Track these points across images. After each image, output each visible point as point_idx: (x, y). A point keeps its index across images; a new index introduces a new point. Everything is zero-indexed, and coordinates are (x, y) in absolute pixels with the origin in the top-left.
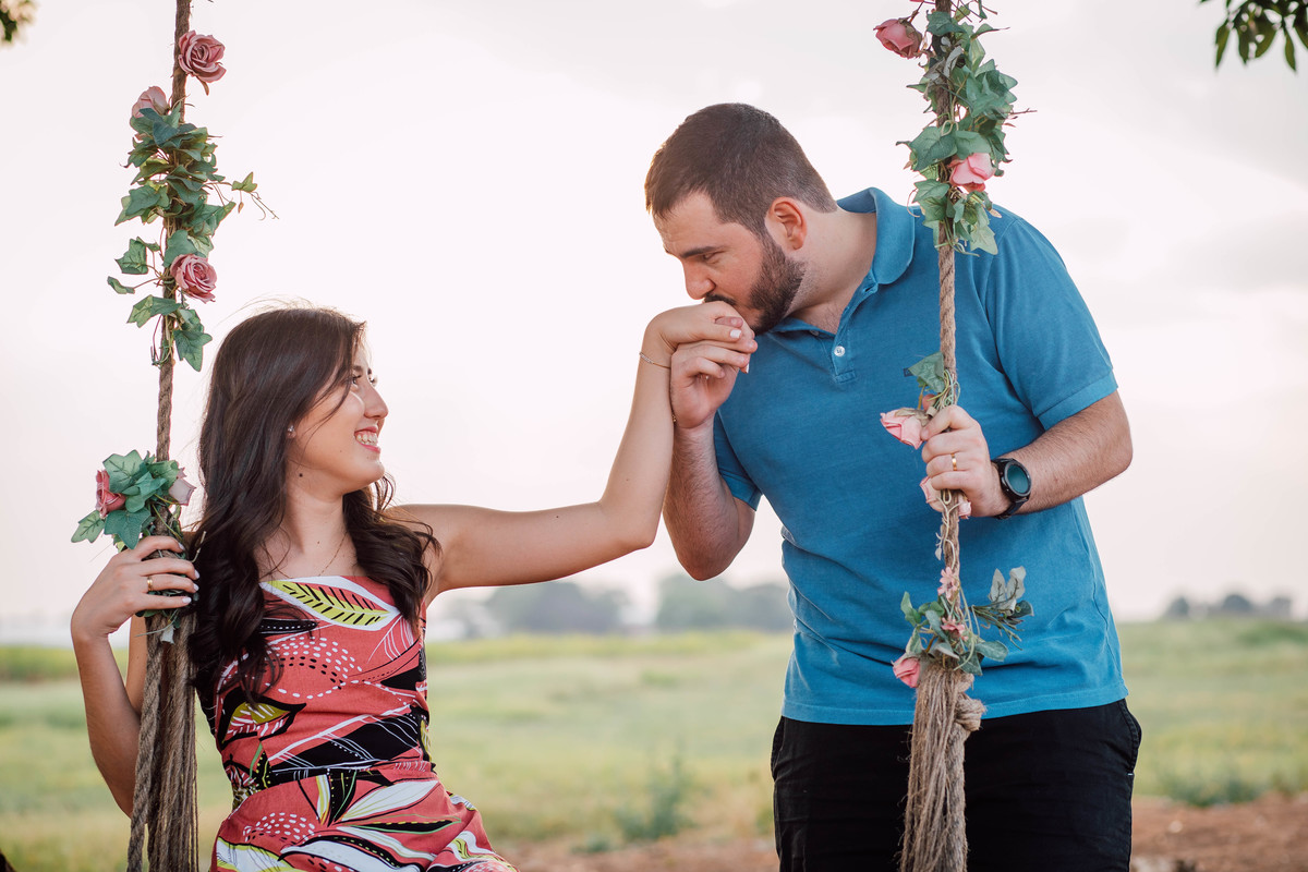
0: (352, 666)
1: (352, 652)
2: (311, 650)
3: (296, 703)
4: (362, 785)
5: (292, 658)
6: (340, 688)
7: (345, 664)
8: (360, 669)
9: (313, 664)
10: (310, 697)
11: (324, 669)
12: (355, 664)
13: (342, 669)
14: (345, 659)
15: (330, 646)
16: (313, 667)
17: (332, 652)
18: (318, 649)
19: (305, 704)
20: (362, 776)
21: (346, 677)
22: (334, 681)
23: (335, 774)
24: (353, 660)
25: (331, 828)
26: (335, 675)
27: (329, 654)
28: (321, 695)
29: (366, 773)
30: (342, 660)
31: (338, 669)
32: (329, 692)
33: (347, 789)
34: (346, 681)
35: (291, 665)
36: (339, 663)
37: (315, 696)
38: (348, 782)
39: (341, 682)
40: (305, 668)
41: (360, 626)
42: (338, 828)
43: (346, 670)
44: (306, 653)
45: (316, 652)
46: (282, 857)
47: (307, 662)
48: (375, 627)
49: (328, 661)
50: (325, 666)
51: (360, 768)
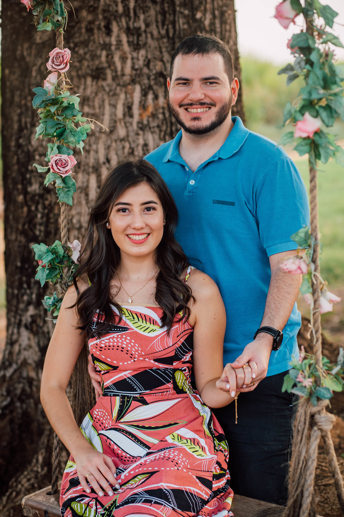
0: (140, 352)
1: (140, 346)
2: (122, 343)
3: (115, 365)
4: (134, 403)
5: (114, 346)
6: (134, 361)
7: (137, 351)
8: (143, 353)
9: (122, 349)
10: (121, 364)
11: (127, 352)
12: (141, 351)
13: (135, 353)
14: (137, 348)
15: (131, 342)
16: (122, 351)
17: (131, 345)
18: (125, 343)
19: (118, 367)
20: (135, 399)
21: (137, 356)
22: (131, 357)
23: (123, 397)
24: (140, 349)
25: (117, 424)
26: (132, 355)
27: (130, 346)
28: (126, 363)
29: (137, 398)
30: (135, 349)
31: (134, 353)
32: (130, 362)
33: (127, 405)
34: (137, 358)
35: (113, 349)
36: (134, 350)
37: (123, 364)
38: (128, 402)
39: (135, 358)
40: (119, 351)
41: (146, 334)
42: (119, 425)
43: (137, 353)
44: (120, 344)
45: (124, 344)
46: (99, 434)
47: (120, 349)
48: (152, 335)
49: (129, 349)
50: (128, 351)
51: (134, 395)
